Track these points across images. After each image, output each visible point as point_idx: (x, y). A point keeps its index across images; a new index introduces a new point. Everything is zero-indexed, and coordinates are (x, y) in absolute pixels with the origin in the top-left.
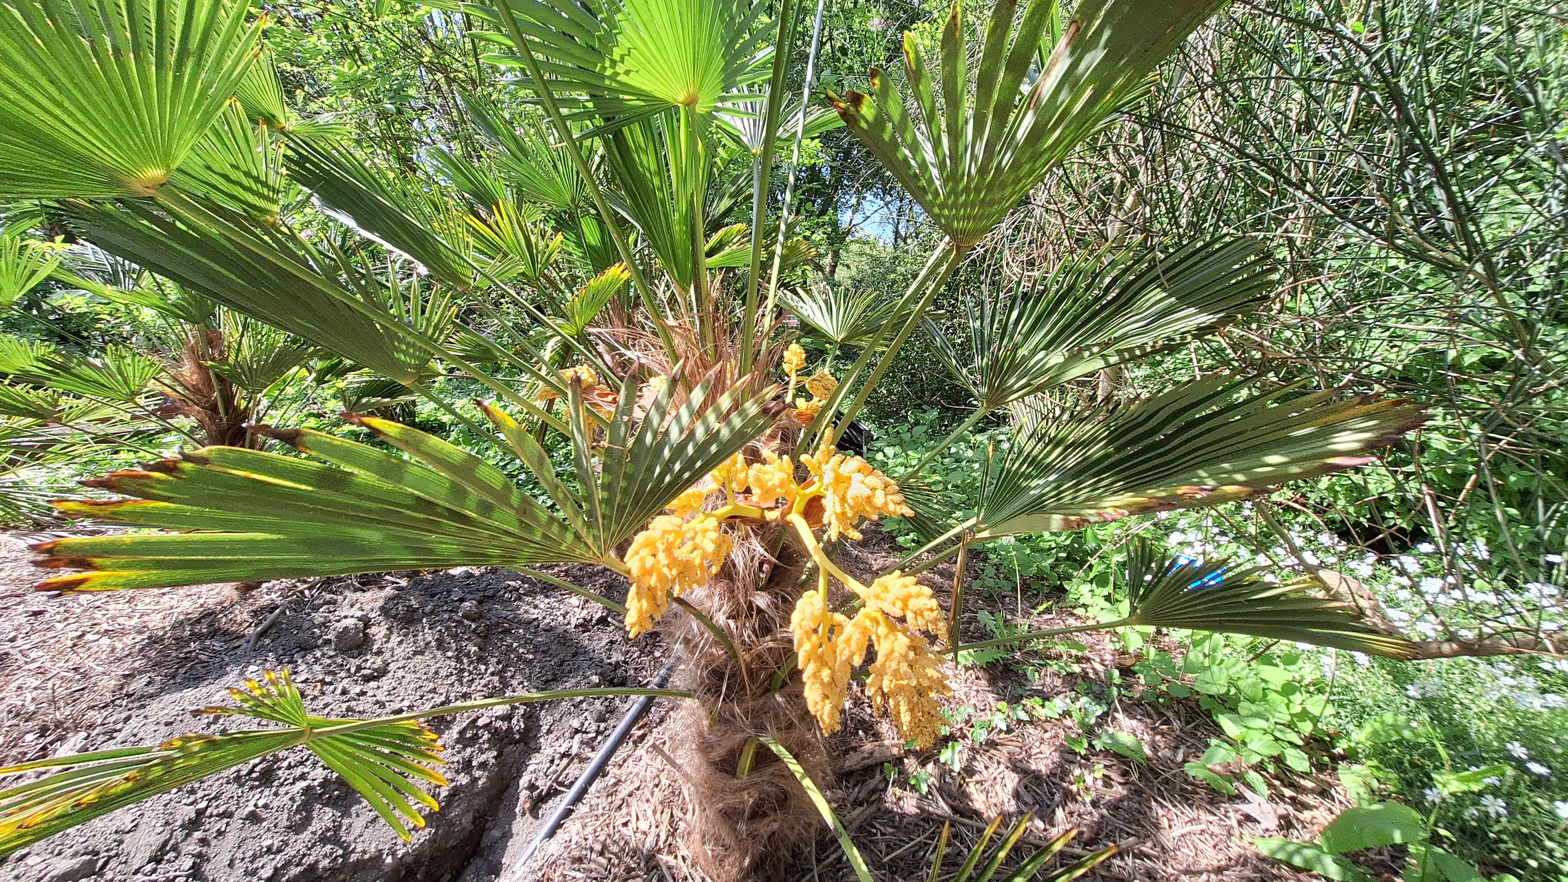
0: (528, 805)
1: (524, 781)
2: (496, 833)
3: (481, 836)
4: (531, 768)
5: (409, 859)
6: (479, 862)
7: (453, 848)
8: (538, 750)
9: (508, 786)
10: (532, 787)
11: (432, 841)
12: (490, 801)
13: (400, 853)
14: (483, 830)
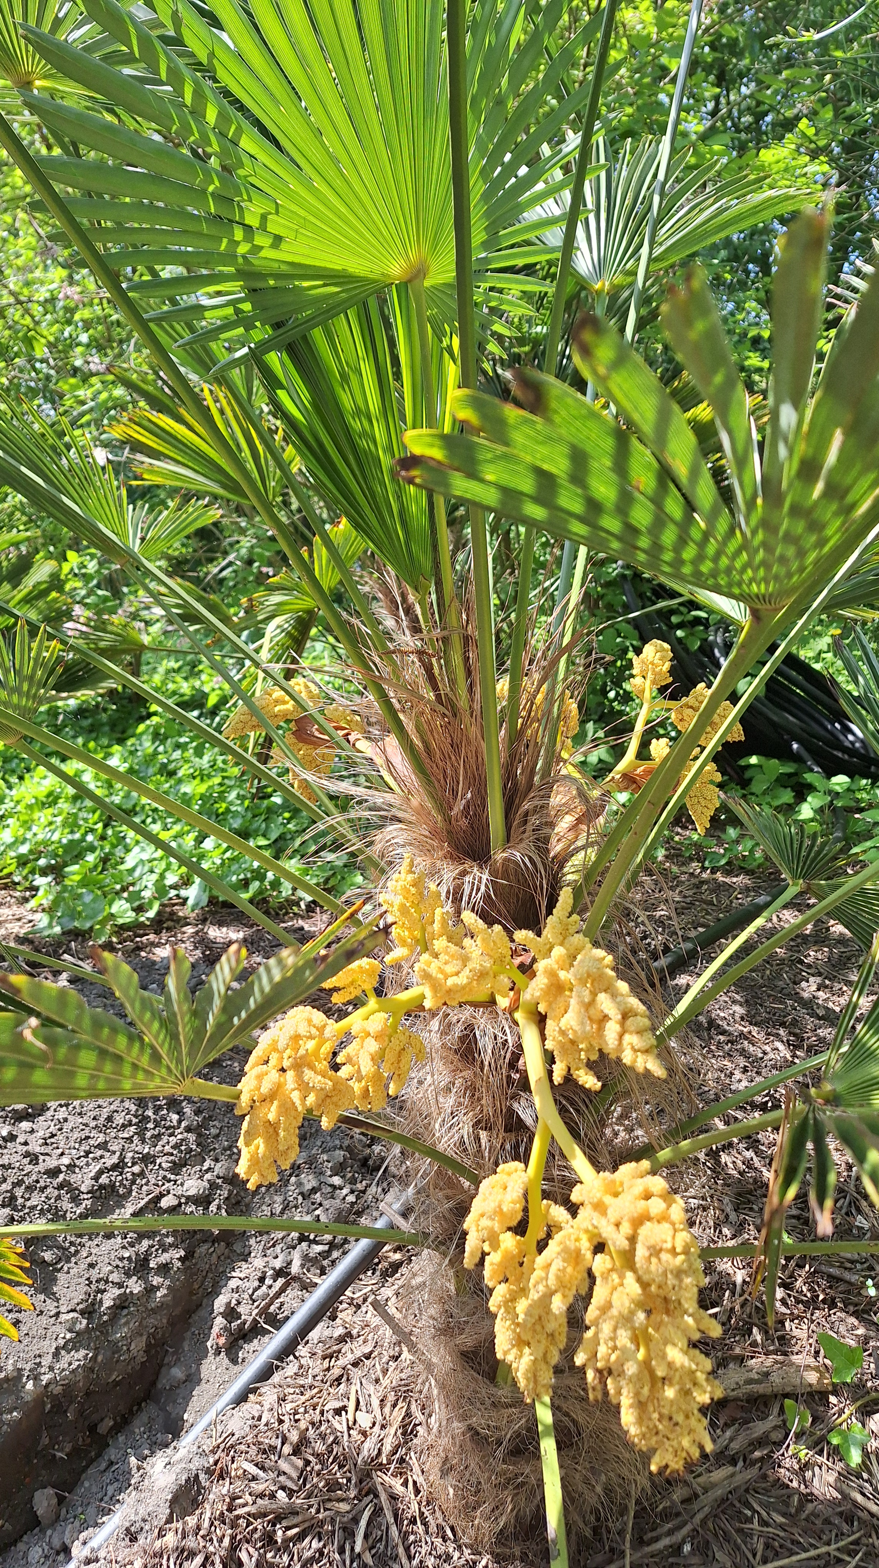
0: (222, 1341)
1: (220, 1303)
2: (178, 1373)
3: (157, 1374)
4: (233, 1283)
5: (58, 1390)
6: (151, 1410)
7: (116, 1383)
8: (245, 1257)
9: (199, 1305)
10: (231, 1313)
11: (89, 1369)
12: (172, 1323)
13: (45, 1379)
14: (161, 1366)
